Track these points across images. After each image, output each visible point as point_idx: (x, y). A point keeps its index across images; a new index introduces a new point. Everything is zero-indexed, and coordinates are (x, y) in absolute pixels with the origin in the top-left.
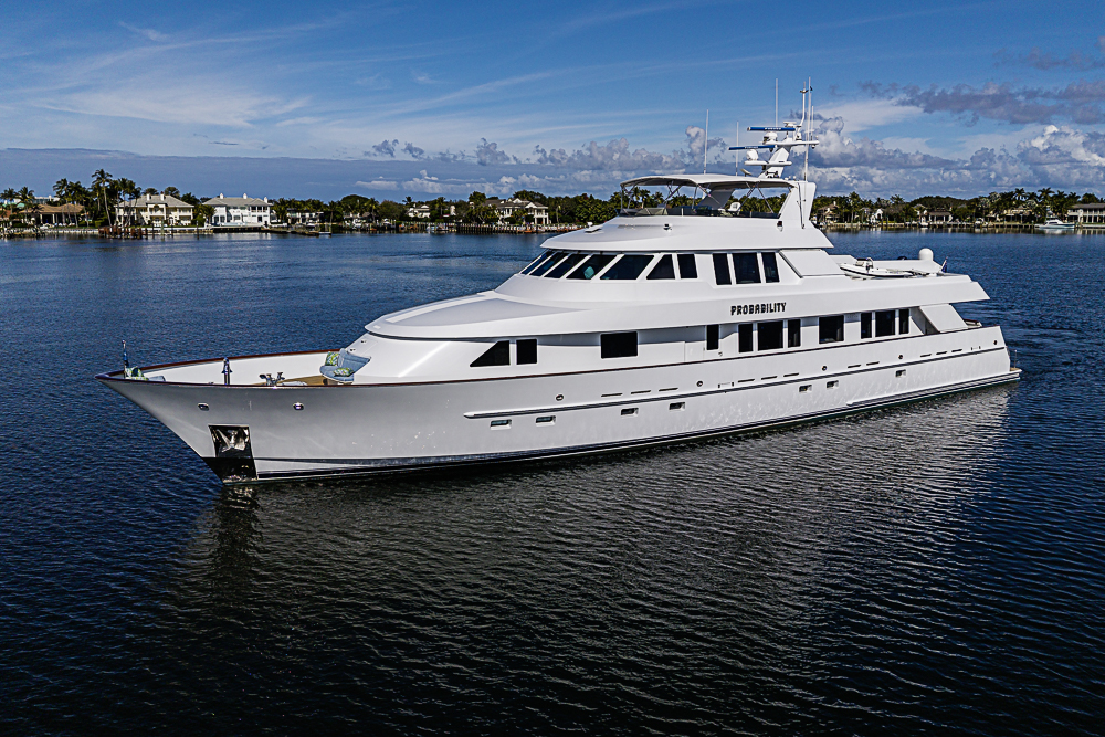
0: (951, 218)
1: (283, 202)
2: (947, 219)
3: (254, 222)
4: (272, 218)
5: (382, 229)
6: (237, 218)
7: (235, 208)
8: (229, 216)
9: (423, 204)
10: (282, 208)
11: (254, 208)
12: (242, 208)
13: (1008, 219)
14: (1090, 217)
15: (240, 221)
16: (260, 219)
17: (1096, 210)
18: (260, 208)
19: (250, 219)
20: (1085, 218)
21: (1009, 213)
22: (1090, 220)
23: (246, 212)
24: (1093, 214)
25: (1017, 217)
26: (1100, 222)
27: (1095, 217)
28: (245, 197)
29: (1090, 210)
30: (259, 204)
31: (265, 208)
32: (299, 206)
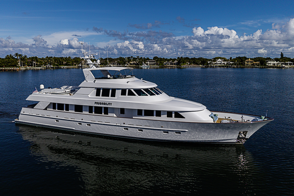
0: (116, 64)
2: (115, 64)
13: (131, 64)
14: (151, 64)
17: (152, 62)
20: (149, 64)
21: (132, 63)
22: (151, 65)
24: (151, 63)
25: (134, 64)
26: (153, 65)
27: (152, 64)
29: (151, 62)
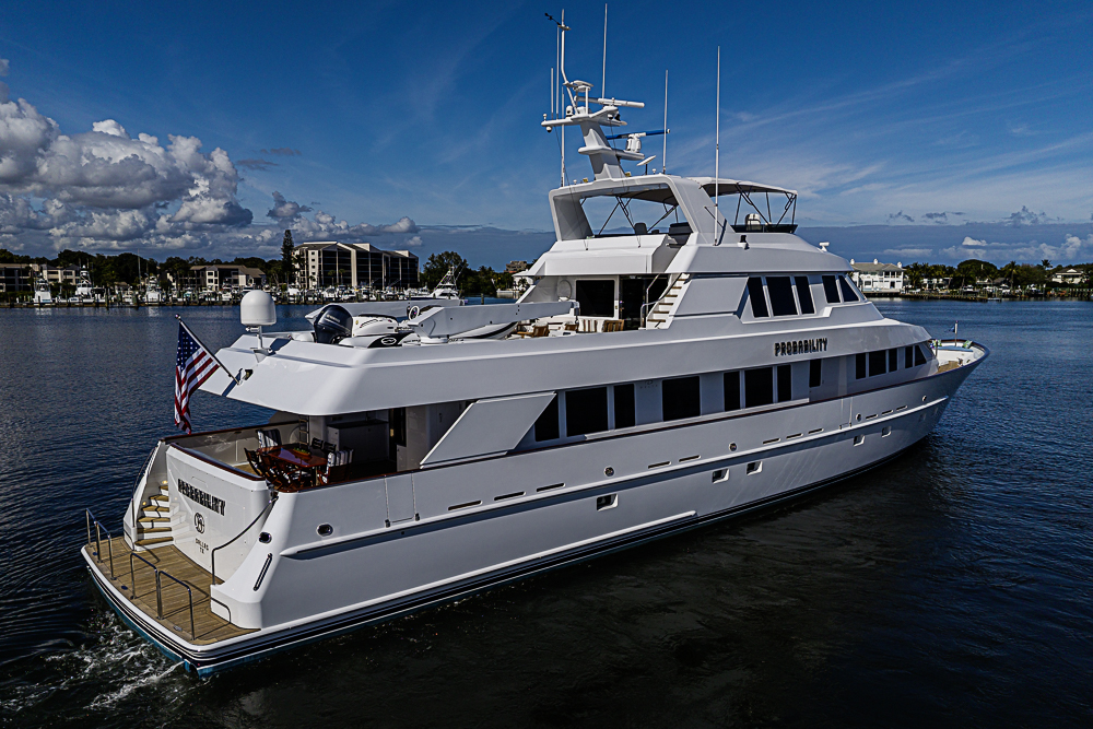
1: (916, 267)
3: (886, 287)
4: (904, 284)
5: (1030, 295)
6: (868, 283)
7: (866, 273)
8: (860, 280)
9: (1070, 267)
10: (915, 273)
11: (887, 274)
12: (872, 274)
15: (870, 287)
16: (893, 284)
18: (893, 274)
19: (881, 284)
23: (877, 277)
28: (876, 262)
30: (893, 269)
31: (899, 274)
32: (933, 271)
